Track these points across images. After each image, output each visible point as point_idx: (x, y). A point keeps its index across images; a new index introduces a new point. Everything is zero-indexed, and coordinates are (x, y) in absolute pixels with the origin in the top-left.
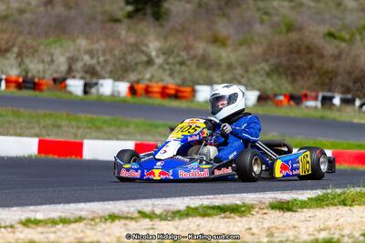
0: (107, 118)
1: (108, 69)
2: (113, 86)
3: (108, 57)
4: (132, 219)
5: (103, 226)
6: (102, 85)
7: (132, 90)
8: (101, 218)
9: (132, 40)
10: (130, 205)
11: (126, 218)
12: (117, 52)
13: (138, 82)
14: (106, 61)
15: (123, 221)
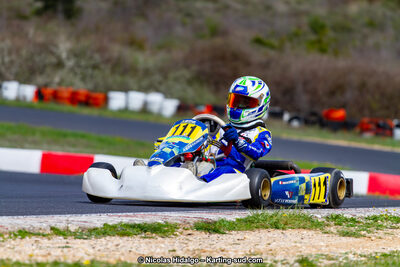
0: (12, 124)
1: (14, 70)
2: (18, 89)
3: (14, 57)
4: (44, 236)
5: (13, 242)
6: (6, 89)
7: (39, 95)
8: (10, 234)
9: (41, 39)
10: (42, 220)
11: (38, 235)
12: (24, 53)
13: (46, 86)
14: (12, 62)
15: (34, 238)
